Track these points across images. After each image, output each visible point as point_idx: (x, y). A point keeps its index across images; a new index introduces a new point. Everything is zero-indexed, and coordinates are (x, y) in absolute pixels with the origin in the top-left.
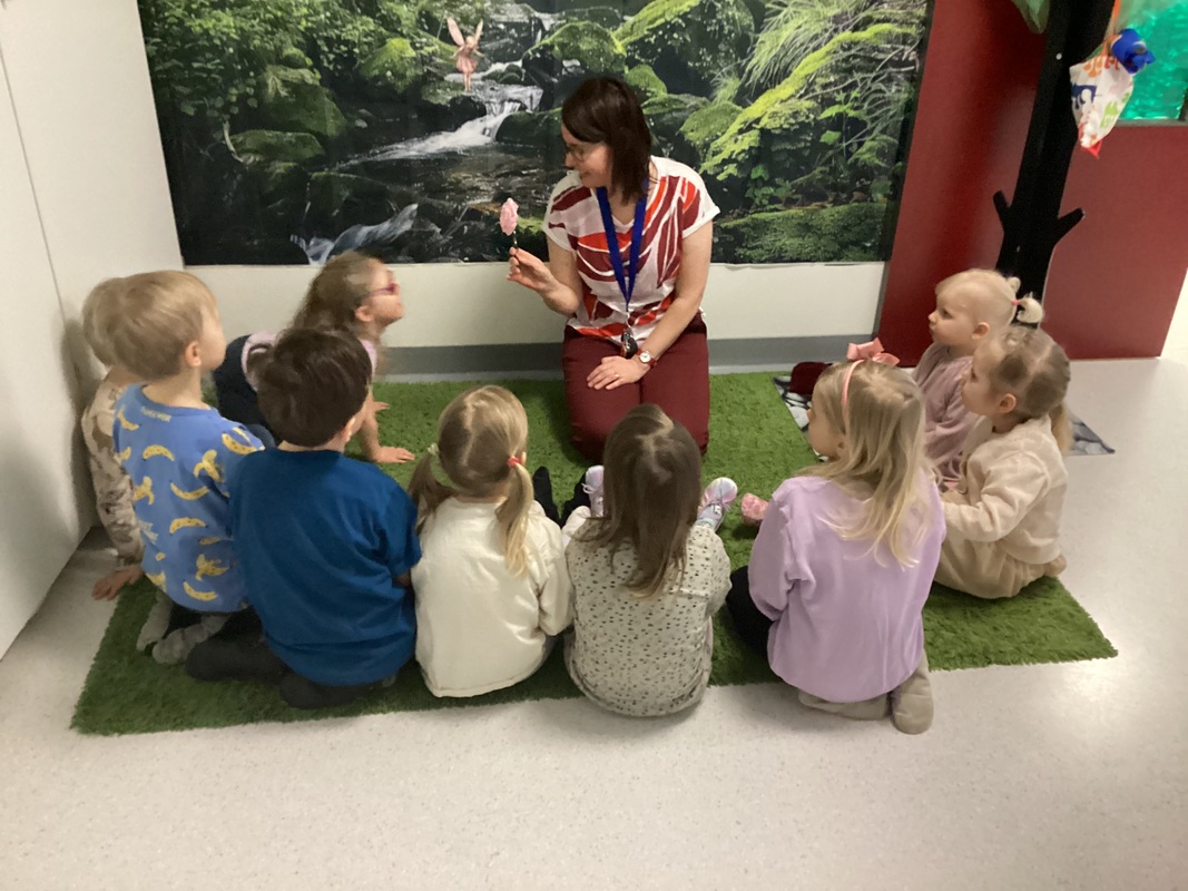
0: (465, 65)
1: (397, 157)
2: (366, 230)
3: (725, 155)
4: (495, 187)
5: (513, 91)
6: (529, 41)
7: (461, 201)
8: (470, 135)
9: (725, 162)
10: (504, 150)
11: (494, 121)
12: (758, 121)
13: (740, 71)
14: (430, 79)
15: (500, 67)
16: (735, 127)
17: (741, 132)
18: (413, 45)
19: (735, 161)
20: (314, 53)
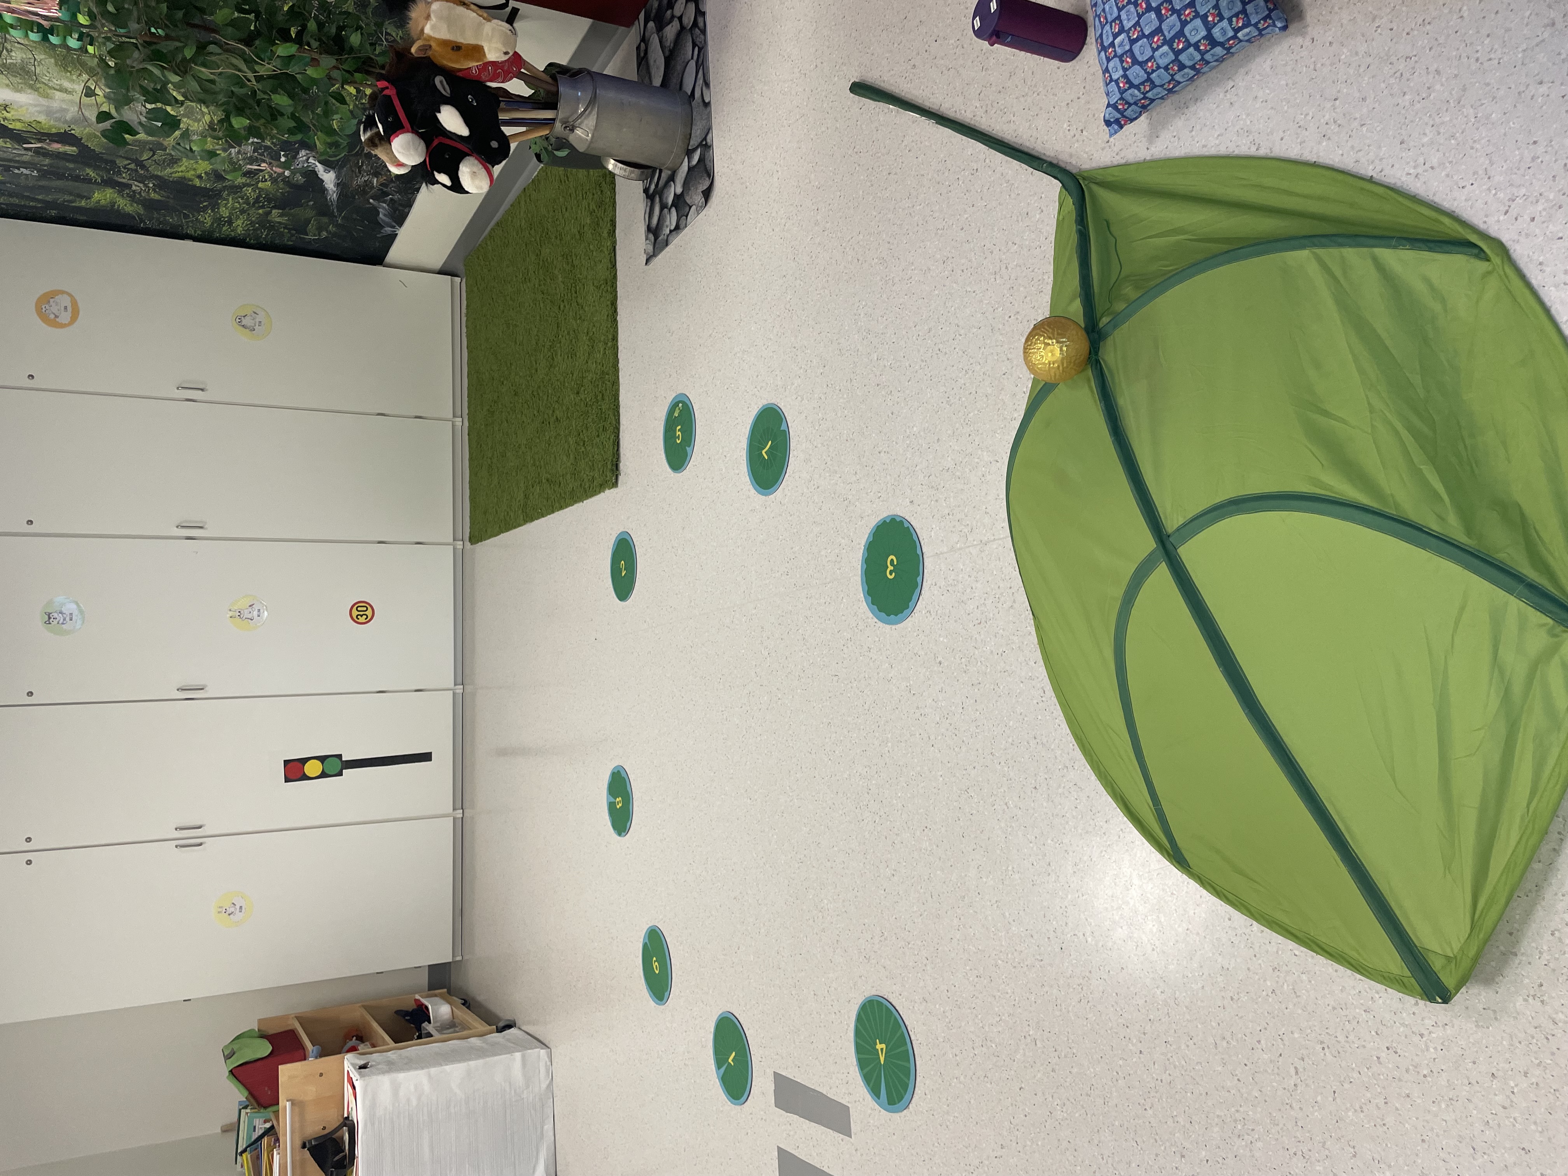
1: (336, 199)
2: (381, 215)
4: (367, 175)
7: (372, 187)
8: (329, 178)
10: (341, 167)
14: (287, 181)
15: (283, 160)
18: (262, 182)
20: (263, 207)
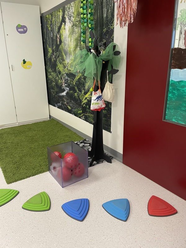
0: (64, 84)
2: (59, 104)
3: (83, 103)
5: (67, 88)
6: (68, 81)
9: (84, 104)
10: (67, 96)
11: (66, 92)
12: (87, 98)
13: (84, 89)
14: (61, 86)
15: (66, 85)
16: (84, 98)
17: (85, 99)
18: (60, 81)
19: (85, 104)
20: (55, 81)
